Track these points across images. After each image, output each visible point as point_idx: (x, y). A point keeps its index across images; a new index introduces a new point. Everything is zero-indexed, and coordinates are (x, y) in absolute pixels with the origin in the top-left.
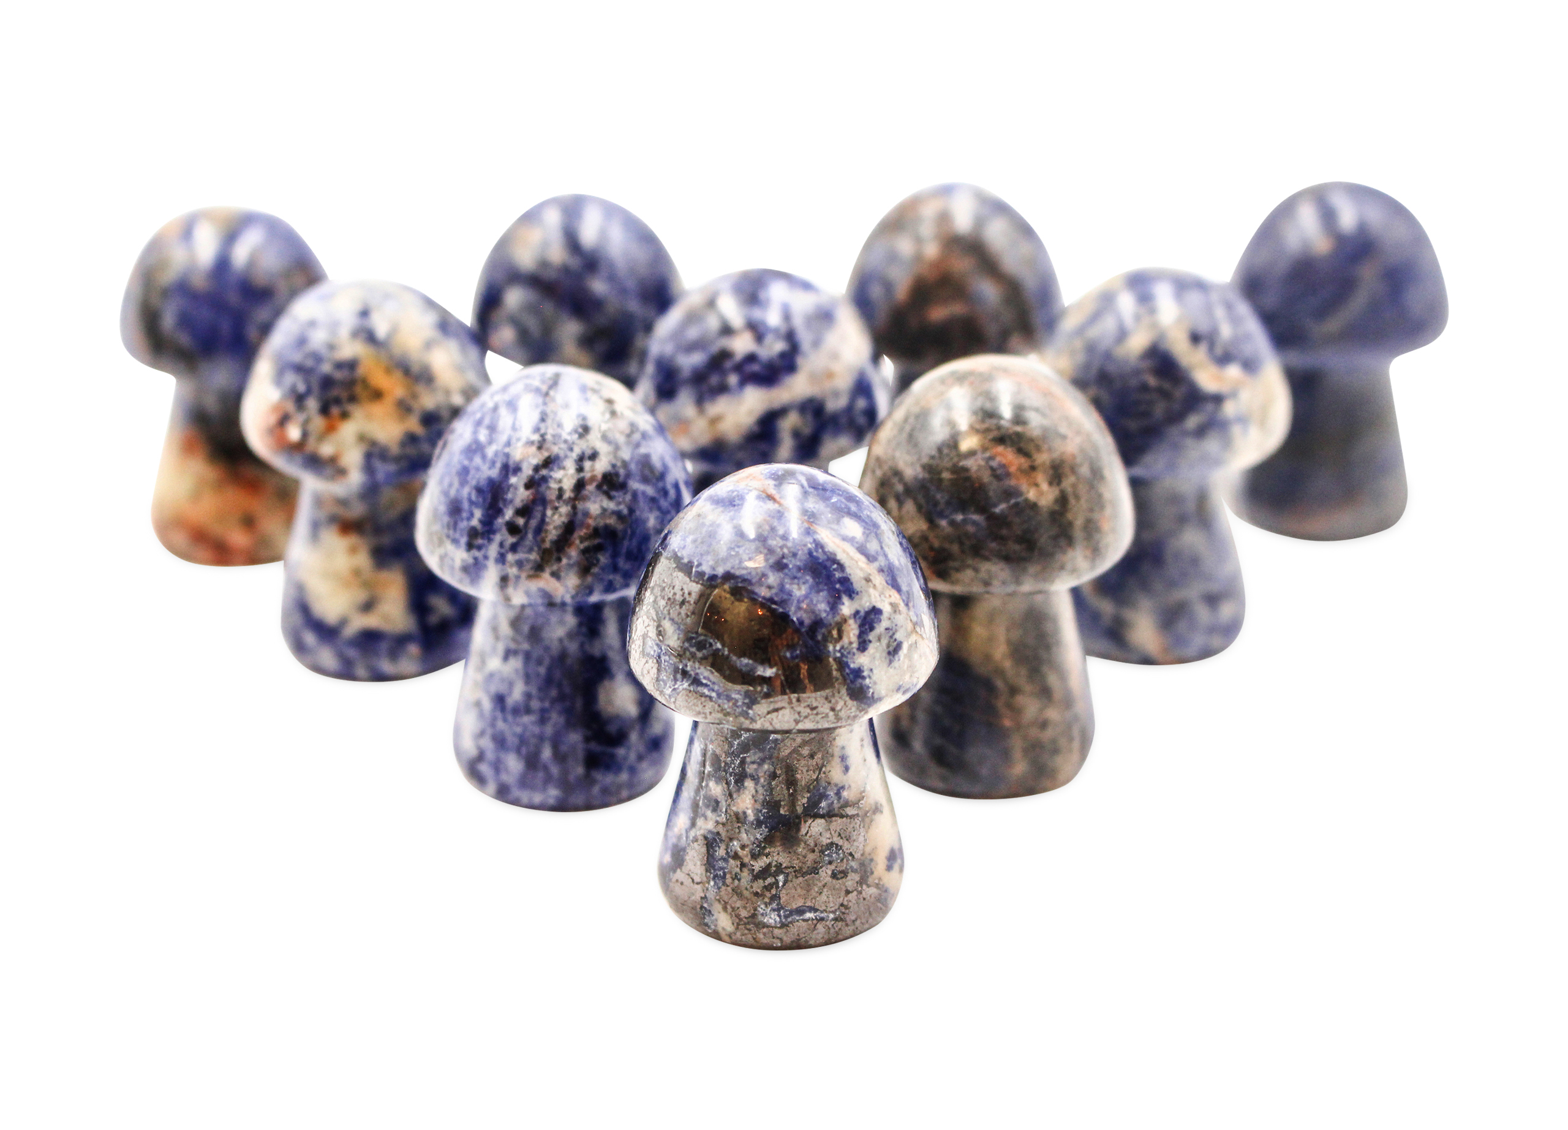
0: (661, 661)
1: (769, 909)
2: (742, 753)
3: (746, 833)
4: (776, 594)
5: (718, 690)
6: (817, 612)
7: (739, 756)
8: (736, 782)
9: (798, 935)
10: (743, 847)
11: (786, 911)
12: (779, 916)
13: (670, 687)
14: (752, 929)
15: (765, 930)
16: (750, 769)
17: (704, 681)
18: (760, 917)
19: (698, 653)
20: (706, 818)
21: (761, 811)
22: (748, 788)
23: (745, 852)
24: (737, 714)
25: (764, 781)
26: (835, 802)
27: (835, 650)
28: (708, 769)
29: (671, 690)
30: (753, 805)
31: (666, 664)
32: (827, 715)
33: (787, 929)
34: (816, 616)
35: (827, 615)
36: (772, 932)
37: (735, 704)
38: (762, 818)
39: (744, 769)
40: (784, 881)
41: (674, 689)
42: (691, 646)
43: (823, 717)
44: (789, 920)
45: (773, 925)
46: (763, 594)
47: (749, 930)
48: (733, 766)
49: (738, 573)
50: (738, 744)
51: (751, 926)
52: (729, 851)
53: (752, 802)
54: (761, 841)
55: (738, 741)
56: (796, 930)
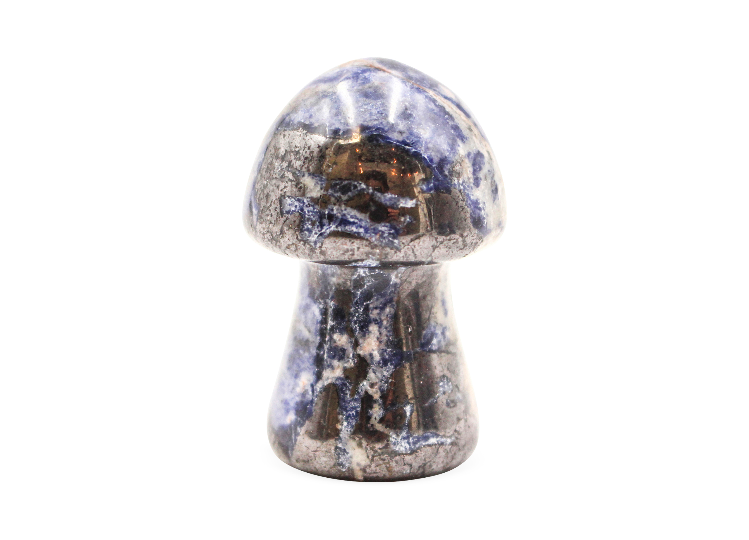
0: (305, 212)
1: (400, 437)
2: (365, 301)
3: (374, 372)
4: (407, 138)
5: (366, 225)
6: (443, 151)
7: (363, 305)
8: (361, 329)
9: (425, 460)
10: (372, 385)
11: (414, 438)
12: (409, 443)
13: (316, 233)
14: (386, 458)
15: (397, 458)
16: (374, 314)
17: (352, 220)
18: (392, 446)
19: (342, 196)
20: (333, 368)
21: (386, 351)
22: (373, 332)
23: (375, 389)
24: (383, 245)
25: (387, 323)
26: (442, 340)
27: (459, 184)
28: (331, 323)
29: (316, 236)
30: (379, 346)
31: (311, 213)
32: (457, 242)
33: (416, 455)
34: (442, 154)
35: (450, 154)
36: (403, 459)
37: (382, 236)
38: (387, 356)
39: (368, 315)
40: (411, 410)
41: (321, 234)
42: (336, 192)
43: (454, 243)
44: (417, 446)
45: (404, 452)
46: (396, 138)
47: (383, 460)
48: (357, 314)
49: (370, 124)
50: (362, 293)
51: (385, 456)
52: (360, 391)
53: (377, 343)
54: (388, 378)
55: (360, 290)
56: (423, 455)
